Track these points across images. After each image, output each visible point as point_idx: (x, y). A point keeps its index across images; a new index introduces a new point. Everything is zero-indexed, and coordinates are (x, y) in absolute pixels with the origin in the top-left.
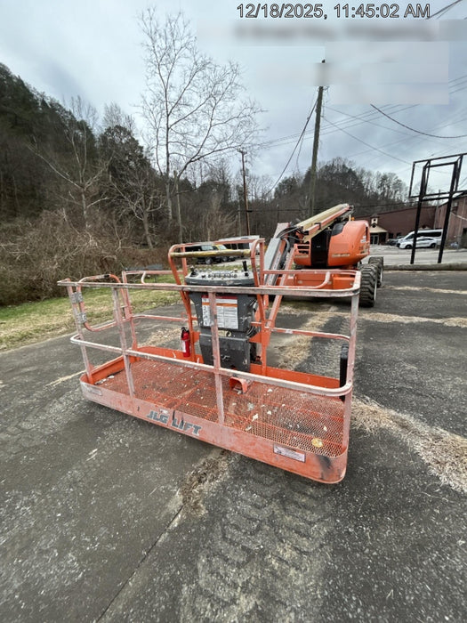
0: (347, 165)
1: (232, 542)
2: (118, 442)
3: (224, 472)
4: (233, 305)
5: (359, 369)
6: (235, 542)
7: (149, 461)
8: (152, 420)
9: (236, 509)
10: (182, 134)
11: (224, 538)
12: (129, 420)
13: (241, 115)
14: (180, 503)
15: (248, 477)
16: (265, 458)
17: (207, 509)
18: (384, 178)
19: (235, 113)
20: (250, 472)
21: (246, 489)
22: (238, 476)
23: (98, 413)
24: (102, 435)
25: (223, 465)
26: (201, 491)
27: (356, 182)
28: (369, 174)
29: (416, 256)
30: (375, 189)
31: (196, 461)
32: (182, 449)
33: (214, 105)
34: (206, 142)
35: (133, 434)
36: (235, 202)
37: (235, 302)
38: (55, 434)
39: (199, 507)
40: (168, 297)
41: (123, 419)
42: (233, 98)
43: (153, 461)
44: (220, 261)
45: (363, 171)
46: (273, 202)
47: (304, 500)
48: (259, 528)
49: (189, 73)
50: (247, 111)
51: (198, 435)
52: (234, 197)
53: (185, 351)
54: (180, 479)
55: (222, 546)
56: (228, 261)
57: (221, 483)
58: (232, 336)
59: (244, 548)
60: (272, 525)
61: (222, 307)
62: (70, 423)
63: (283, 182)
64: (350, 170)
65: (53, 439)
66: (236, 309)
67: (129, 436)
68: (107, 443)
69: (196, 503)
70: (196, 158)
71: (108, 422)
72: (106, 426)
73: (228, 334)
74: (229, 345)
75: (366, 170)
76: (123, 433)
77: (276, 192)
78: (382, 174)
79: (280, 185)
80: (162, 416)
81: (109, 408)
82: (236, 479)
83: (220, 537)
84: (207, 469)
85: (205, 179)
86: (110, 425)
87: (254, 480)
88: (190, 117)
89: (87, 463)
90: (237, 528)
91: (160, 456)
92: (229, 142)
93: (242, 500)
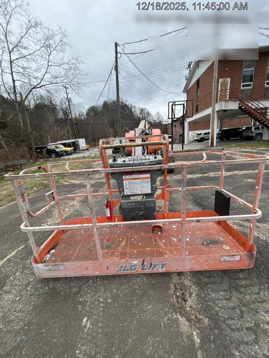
0: (124, 102)
1: (239, 330)
2: (100, 302)
3: (191, 287)
4: (147, 178)
5: (197, 204)
6: (239, 328)
7: (137, 305)
8: (122, 272)
9: (220, 307)
10: (24, 68)
11: (232, 330)
12: (93, 280)
13: (70, 63)
14: (187, 323)
15: (207, 284)
16: (214, 267)
17: (206, 317)
18: (142, 110)
19: (65, 60)
20: (204, 279)
21: (213, 291)
22: (201, 286)
23: (59, 286)
24: (79, 303)
25: (187, 283)
26: (191, 307)
27: (129, 111)
28: (135, 107)
29: (173, 147)
30: (139, 115)
31: (168, 288)
32: (152, 284)
33: (49, 52)
34: (45, 77)
35: (106, 290)
36: (61, 118)
37: (148, 175)
38: (28, 324)
39: (200, 320)
40: (45, 182)
41: (88, 282)
42: (63, 50)
43: (141, 302)
44: (62, 155)
45: (132, 105)
46: (86, 119)
47: (244, 283)
48: (242, 312)
49: (25, 26)
50: (74, 61)
51: (164, 269)
52: (61, 115)
53: (109, 215)
54: (171, 306)
55: (236, 335)
56: (67, 155)
57: (197, 295)
58: (146, 198)
59: (246, 328)
60: (245, 305)
61: (140, 180)
62: (35, 307)
63: (90, 108)
64: (126, 104)
65: (29, 330)
66: (149, 180)
67: (104, 292)
68: (91, 308)
69: (196, 317)
70: (39, 86)
71: (74, 290)
72: (76, 294)
73: (143, 197)
74: (144, 205)
75: (133, 105)
76: (96, 292)
77: (87, 114)
78: (141, 108)
79: (88, 110)
80: (131, 267)
81: (66, 278)
82: (201, 287)
83: (229, 330)
84: (182, 290)
85: (38, 102)
86: (80, 291)
87: (211, 283)
88: (28, 57)
89: (88, 334)
90: (232, 319)
91: (142, 296)
92: (62, 79)
93: (217, 299)
